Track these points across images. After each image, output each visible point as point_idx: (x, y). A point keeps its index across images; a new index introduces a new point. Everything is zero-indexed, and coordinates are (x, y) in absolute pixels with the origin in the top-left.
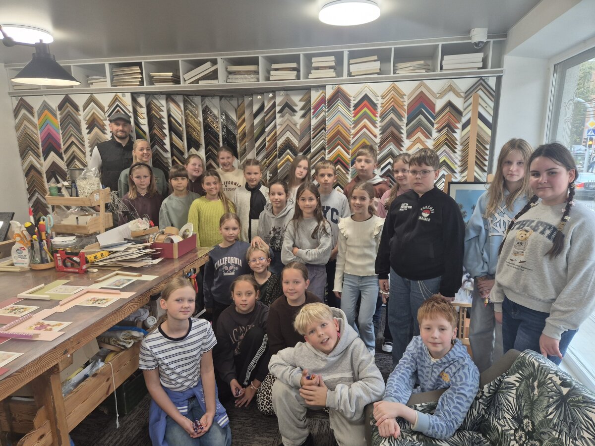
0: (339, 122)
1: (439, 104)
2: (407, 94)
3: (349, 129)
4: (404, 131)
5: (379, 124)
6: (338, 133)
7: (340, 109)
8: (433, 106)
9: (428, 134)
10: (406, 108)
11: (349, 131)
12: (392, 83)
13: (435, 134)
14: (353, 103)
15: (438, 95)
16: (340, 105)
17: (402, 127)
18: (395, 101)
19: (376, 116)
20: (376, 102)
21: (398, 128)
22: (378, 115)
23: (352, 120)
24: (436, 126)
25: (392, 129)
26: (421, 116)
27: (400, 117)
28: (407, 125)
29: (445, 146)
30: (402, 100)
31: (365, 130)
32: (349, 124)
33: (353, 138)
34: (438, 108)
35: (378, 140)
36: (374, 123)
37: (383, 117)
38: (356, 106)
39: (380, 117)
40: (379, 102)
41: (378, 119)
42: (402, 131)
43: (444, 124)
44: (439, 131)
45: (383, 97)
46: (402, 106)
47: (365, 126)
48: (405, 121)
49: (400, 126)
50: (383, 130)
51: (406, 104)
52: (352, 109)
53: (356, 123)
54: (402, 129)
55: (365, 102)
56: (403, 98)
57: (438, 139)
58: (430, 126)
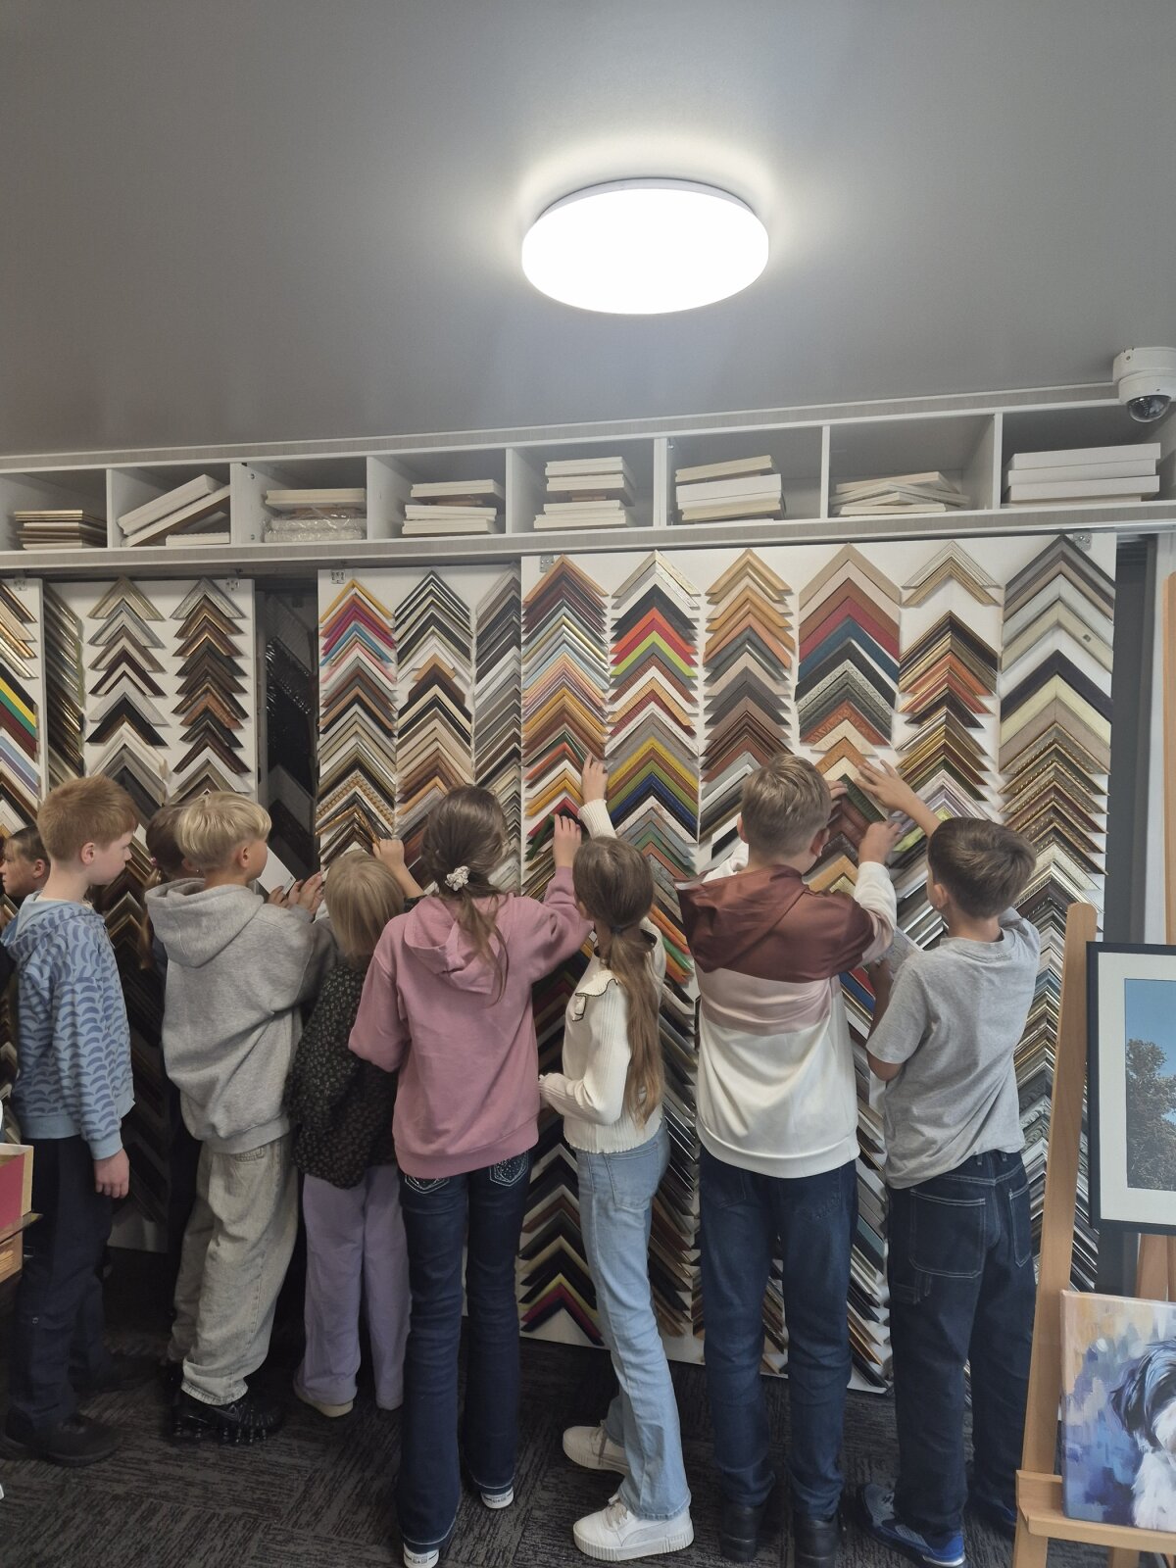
0: (565, 681)
1: (913, 626)
2: (797, 589)
3: (601, 703)
4: (792, 717)
5: (701, 692)
6: (562, 716)
7: (568, 636)
8: (890, 632)
9: (879, 730)
10: (794, 634)
11: (599, 709)
12: (742, 550)
13: (902, 731)
14: (612, 615)
15: (906, 595)
16: (566, 623)
17: (784, 700)
18: (756, 611)
19: (692, 663)
20: (689, 614)
21: (772, 707)
22: (699, 659)
23: (608, 675)
24: (903, 701)
25: (747, 705)
26: (848, 665)
27: (776, 666)
28: (800, 692)
29: (943, 772)
30: (780, 608)
31: (652, 707)
32: (598, 687)
33: (613, 734)
34: (908, 640)
35: (699, 744)
36: (684, 685)
37: (717, 664)
38: (622, 626)
39: (706, 665)
40: (701, 613)
41: (701, 673)
42: (784, 715)
43: (935, 696)
44: (917, 719)
45: (714, 597)
46: (780, 631)
47: (653, 696)
48: (793, 679)
49: (776, 698)
50: (719, 710)
51: (795, 622)
52: (608, 636)
53: (623, 683)
54: (786, 708)
55: (655, 614)
56: (781, 602)
57: (914, 746)
58: (881, 700)
